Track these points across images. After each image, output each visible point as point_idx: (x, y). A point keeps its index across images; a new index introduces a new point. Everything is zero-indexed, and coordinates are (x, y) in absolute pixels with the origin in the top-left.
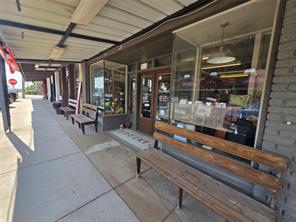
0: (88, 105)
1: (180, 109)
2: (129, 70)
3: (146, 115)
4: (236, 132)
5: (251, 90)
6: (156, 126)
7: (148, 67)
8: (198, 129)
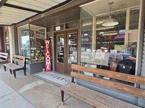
0: (17, 56)
1: (84, 55)
2: (47, 31)
3: (61, 60)
4: (124, 67)
5: (126, 42)
6: (72, 68)
7: (61, 29)
8: (98, 67)
